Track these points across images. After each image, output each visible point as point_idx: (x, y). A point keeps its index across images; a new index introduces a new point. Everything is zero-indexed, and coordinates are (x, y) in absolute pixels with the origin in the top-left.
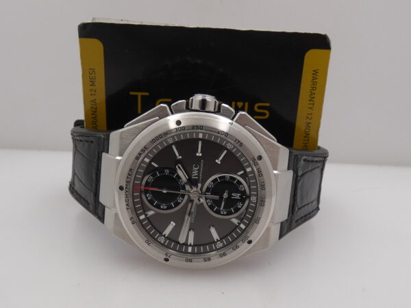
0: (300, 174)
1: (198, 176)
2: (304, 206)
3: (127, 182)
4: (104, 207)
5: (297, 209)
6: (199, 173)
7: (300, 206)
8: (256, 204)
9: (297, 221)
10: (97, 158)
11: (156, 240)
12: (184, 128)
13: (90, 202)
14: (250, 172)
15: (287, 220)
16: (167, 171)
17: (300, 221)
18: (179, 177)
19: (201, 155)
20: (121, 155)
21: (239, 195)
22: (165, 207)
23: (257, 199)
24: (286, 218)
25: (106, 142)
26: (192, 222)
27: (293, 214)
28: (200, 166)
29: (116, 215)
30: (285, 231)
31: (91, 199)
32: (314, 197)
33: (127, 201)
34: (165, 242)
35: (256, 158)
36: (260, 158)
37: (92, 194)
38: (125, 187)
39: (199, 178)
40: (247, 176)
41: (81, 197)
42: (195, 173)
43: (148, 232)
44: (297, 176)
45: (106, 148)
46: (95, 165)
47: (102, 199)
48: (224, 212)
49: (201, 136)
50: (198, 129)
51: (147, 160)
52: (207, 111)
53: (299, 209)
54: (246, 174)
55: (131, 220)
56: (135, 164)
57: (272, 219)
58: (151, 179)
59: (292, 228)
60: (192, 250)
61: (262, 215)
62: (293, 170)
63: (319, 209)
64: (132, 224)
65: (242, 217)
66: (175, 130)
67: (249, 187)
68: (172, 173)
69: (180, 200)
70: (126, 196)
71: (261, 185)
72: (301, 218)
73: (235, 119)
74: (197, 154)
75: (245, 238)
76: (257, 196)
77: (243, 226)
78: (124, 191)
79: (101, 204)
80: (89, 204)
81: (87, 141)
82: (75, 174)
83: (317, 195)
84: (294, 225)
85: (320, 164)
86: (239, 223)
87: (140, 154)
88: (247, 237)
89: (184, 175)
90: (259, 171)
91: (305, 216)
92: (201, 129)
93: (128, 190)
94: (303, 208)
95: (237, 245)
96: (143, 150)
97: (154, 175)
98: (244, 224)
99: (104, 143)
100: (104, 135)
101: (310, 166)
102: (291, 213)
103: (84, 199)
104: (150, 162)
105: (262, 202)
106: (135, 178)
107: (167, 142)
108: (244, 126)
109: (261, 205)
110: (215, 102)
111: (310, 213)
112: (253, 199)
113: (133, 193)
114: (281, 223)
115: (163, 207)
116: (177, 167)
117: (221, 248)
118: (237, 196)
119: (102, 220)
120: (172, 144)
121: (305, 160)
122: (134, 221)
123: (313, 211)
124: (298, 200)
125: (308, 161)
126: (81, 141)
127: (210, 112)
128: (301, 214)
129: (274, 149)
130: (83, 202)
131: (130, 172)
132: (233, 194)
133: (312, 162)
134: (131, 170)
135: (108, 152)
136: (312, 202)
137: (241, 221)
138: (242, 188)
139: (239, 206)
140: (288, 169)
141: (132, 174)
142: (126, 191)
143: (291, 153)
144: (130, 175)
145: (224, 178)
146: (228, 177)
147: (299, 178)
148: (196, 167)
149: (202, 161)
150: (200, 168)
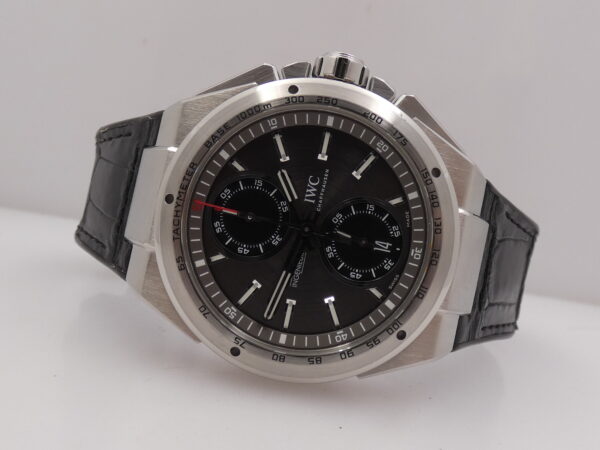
0: (498, 238)
1: (316, 198)
2: (498, 304)
3: (182, 187)
4: (130, 246)
5: (487, 304)
6: (317, 193)
7: (492, 301)
8: (421, 263)
9: (483, 329)
10: (132, 161)
11: (220, 311)
12: (302, 99)
13: (106, 244)
14: (415, 201)
15: (469, 316)
16: (259, 184)
17: (489, 332)
18: (281, 196)
19: (326, 158)
20: (177, 143)
21: (388, 244)
22: (246, 251)
23: (423, 254)
24: (468, 310)
25: (154, 128)
26: (294, 285)
27: (480, 308)
28: (322, 181)
29: (152, 256)
30: (464, 337)
31: (108, 240)
32: (513, 299)
33: (176, 223)
34: (237, 318)
35: (430, 170)
36: (437, 172)
37: (113, 228)
38: (175, 196)
39: (317, 202)
40: (408, 209)
41: (92, 237)
42: (311, 192)
43: (207, 293)
44: (494, 238)
45: (151, 140)
46: (127, 172)
47: (130, 233)
48: (356, 275)
49: (330, 122)
50: (328, 104)
51: (225, 155)
52: (346, 81)
53: (491, 305)
54: (406, 204)
55: (178, 262)
56: (201, 155)
57: (446, 300)
58: (226, 194)
59: (477, 337)
60: (287, 341)
61: (430, 284)
62: (489, 222)
63: (516, 328)
64: (180, 270)
65: (390, 287)
66: (286, 101)
67: (410, 229)
68: (268, 186)
69: (276, 240)
70: (177, 214)
71: (435, 224)
72: (491, 327)
73: (397, 103)
74: (320, 157)
75: (393, 325)
76: (424, 247)
77: (390, 304)
78: (174, 204)
79: (127, 241)
80: (104, 246)
81: (121, 136)
82: (89, 200)
83: (517, 296)
84: (479, 333)
85: (528, 238)
86: (384, 299)
87: (214, 137)
88: (397, 323)
89: (290, 192)
90: (434, 197)
91: (497, 326)
92: (335, 105)
93: (180, 203)
94: (496, 307)
95: (376, 337)
96: (221, 131)
97: (234, 186)
98: (394, 300)
99: (150, 128)
100: (152, 116)
101: (515, 232)
102: (477, 306)
103: (98, 241)
104: (231, 160)
105: (433, 257)
106: (198, 186)
107: (266, 126)
108: (412, 116)
109: (431, 263)
110: (363, 69)
111: (504, 325)
112: (416, 253)
113: (189, 215)
114: (461, 317)
115: (243, 250)
116: (279, 174)
117: (343, 343)
118: (384, 246)
119: (122, 271)
120: (276, 132)
121: (508, 215)
122: (184, 265)
123: (509, 325)
124: (491, 286)
125: (512, 220)
126: (110, 139)
127: (352, 83)
128: (492, 317)
129: (461, 168)
130: (94, 245)
131: (191, 170)
132: (377, 242)
133: (519, 226)
134: (193, 165)
135: (154, 144)
136: (510, 305)
137: (387, 294)
138: (395, 232)
139: (387, 267)
140: (482, 216)
141: (193, 173)
142: (178, 205)
143: (489, 186)
144: (189, 174)
145: (365, 210)
146: (371, 208)
147: (497, 243)
148: (314, 180)
149: (327, 171)
150: (321, 184)
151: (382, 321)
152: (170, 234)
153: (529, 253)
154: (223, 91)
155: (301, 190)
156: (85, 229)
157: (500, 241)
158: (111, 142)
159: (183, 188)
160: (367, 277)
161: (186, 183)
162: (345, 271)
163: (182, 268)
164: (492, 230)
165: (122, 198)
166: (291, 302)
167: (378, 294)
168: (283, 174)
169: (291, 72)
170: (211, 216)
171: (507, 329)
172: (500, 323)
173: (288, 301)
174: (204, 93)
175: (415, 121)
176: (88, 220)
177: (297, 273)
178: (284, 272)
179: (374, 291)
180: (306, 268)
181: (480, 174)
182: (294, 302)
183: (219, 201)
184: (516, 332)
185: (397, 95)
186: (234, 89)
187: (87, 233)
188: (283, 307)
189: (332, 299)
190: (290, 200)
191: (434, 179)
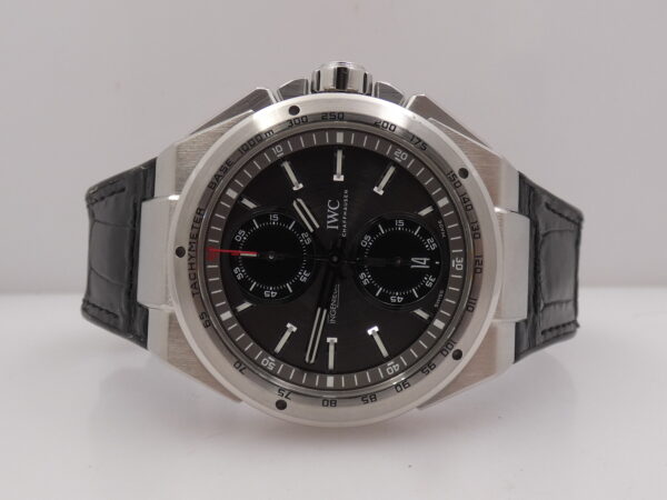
0: (542, 231)
1: (339, 223)
2: (554, 303)
3: (192, 237)
4: (146, 311)
5: (542, 305)
6: (340, 217)
7: (547, 301)
8: (464, 273)
9: (543, 333)
10: (131, 218)
11: (257, 364)
12: (305, 120)
13: (119, 314)
14: (446, 208)
15: (526, 321)
16: (275, 219)
17: (549, 335)
18: (301, 228)
19: (342, 179)
20: (178, 190)
21: (425, 259)
22: (274, 294)
23: (465, 264)
24: (524, 315)
25: (149, 179)
26: (332, 321)
27: (536, 311)
29: (172, 318)
30: (524, 345)
31: (120, 308)
32: (569, 295)
33: (193, 278)
34: (276, 368)
35: (457, 172)
36: (464, 173)
37: (123, 295)
38: (187, 247)
39: (341, 228)
40: (441, 218)
41: (101, 309)
42: (333, 217)
43: (239, 347)
44: (537, 233)
45: (149, 191)
46: (128, 230)
47: (144, 296)
48: (397, 298)
49: (340, 138)
50: (334, 119)
51: (232, 194)
52: (349, 92)
53: (546, 306)
54: (437, 213)
55: (202, 318)
56: (206, 198)
57: (499, 308)
58: (241, 236)
59: (537, 343)
60: (335, 384)
61: (478, 294)
62: (529, 216)
63: (577, 326)
64: (206, 326)
65: (436, 306)
66: (288, 124)
67: (447, 239)
68: (285, 220)
69: (304, 276)
70: (191, 267)
71: (472, 229)
72: (551, 329)
73: (408, 106)
74: (335, 178)
75: (447, 346)
76: (465, 255)
77: (439, 324)
78: (186, 256)
79: (141, 306)
80: (116, 316)
81: (113, 193)
82: (91, 269)
83: (572, 292)
84: (540, 338)
85: (573, 227)
86: (431, 319)
87: (217, 177)
88: (451, 342)
89: (310, 221)
90: (466, 200)
91: (557, 327)
92: (342, 119)
93: (192, 253)
94: (552, 307)
95: (430, 362)
96: (224, 169)
97: (247, 226)
98: (442, 318)
99: (145, 180)
100: (144, 165)
101: (558, 223)
102: (532, 309)
103: (108, 312)
104: (240, 198)
105: (476, 266)
106: (209, 233)
107: (272, 155)
108: (426, 118)
109: (475, 272)
110: (365, 75)
111: (564, 325)
112: (457, 264)
113: (205, 266)
114: (517, 325)
115: (270, 293)
116: (295, 204)
117: (396, 374)
118: (421, 263)
119: (142, 340)
120: (283, 159)
121: (548, 206)
122: (209, 321)
123: (569, 324)
124: (543, 285)
125: (553, 211)
126: (102, 198)
127: (356, 92)
128: (550, 318)
129: (489, 163)
130: (106, 317)
131: (199, 216)
132: (413, 259)
133: (561, 215)
134: (199, 211)
135: (152, 196)
136: (567, 302)
137: (434, 313)
138: (431, 244)
139: (429, 285)
140: (521, 211)
141: (201, 219)
142: (191, 257)
143: (522, 178)
144: (197, 221)
145: (394, 225)
146: (400, 223)
147: (541, 238)
148: (334, 204)
149: (346, 192)
150: (342, 206)
151: (433, 344)
152: (188, 291)
153: (577, 243)
154: (218, 125)
155: (322, 218)
156: (92, 301)
157: (545, 235)
158: (103, 202)
159: (194, 237)
160: (409, 299)
161: (195, 231)
162: (385, 297)
163: (207, 325)
164: (534, 225)
165: (127, 260)
166: (332, 340)
167: (424, 315)
168: (299, 204)
169: (288, 92)
170: (228, 263)
171: (569, 329)
172: (560, 323)
173: (329, 340)
174: (198, 130)
175: (431, 122)
176: (94, 290)
177: (333, 309)
178: (319, 310)
179: (419, 312)
180: (342, 301)
181: (510, 167)
182: (336, 340)
183: (235, 245)
184: (579, 330)
185: (406, 97)
186: (230, 120)
187: (94, 306)
188: (324, 347)
189: (376, 329)
190: (312, 230)
191: (463, 181)
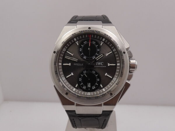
1: (98, 65)
2: (81, 122)
3: (93, 30)
4: (76, 23)
6: (99, 65)
7: (81, 120)
8: (87, 95)
9: (73, 119)
11: (64, 47)
12: (122, 55)
14: (102, 91)
15: (75, 114)
16: (98, 50)
17: (73, 121)
18: (96, 56)
21: (90, 86)
22: (80, 51)
24: (77, 113)
27: (79, 117)
33: (84, 31)
34: (63, 51)
39: (97, 66)
42: (99, 64)
43: (68, 43)
44: (98, 117)
47: (80, 22)
48: (80, 80)
49: (118, 64)
50: (123, 62)
51: (104, 40)
54: (101, 88)
55: (74, 34)
56: (102, 33)
58: (94, 43)
59: (71, 117)
60: (60, 65)
62: (102, 114)
64: (72, 35)
65: (79, 89)
66: (121, 51)
67: (95, 91)
68: (98, 52)
69: (85, 57)
70: (86, 31)
74: (109, 64)
76: (91, 95)
78: (88, 29)
86: (75, 88)
87: (107, 36)
89: (98, 58)
90: (104, 95)
91: (75, 124)
92: (123, 64)
93: (89, 31)
96: (109, 37)
97: (96, 44)
98: (76, 90)
106: (94, 35)
107: (113, 48)
112: (89, 94)
113: (87, 34)
114: (75, 111)
116: (102, 54)
117: (62, 79)
119: (70, 22)
120: (113, 51)
121: (105, 120)
124: (85, 119)
125: (104, 122)
127: (130, 69)
128: (77, 121)
132: (90, 83)
133: (103, 124)
134: (99, 32)
135: (103, 23)
137: (77, 88)
138: (94, 88)
139: (84, 87)
140: (103, 111)
143: (111, 111)
144: (97, 31)
145: (98, 78)
146: (98, 80)
147: (97, 118)
148: (102, 64)
149: (105, 67)
150: (102, 66)
151: (69, 88)
152: (81, 30)
155: (99, 61)
162: (80, 77)
166: (70, 64)
167: (76, 86)
170: (87, 40)
181: (113, 108)
183: (92, 41)
188: (68, 62)
189: (73, 75)
190: (96, 58)
191: (109, 94)
